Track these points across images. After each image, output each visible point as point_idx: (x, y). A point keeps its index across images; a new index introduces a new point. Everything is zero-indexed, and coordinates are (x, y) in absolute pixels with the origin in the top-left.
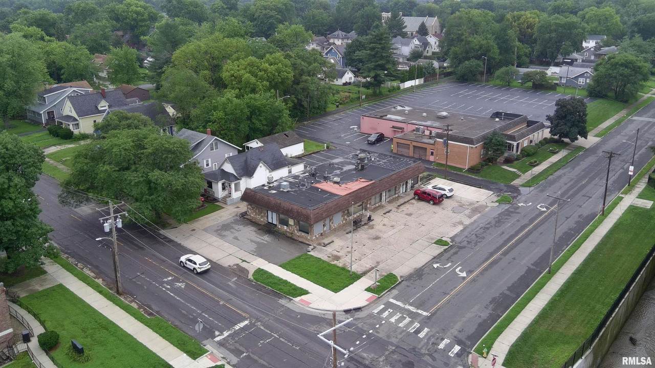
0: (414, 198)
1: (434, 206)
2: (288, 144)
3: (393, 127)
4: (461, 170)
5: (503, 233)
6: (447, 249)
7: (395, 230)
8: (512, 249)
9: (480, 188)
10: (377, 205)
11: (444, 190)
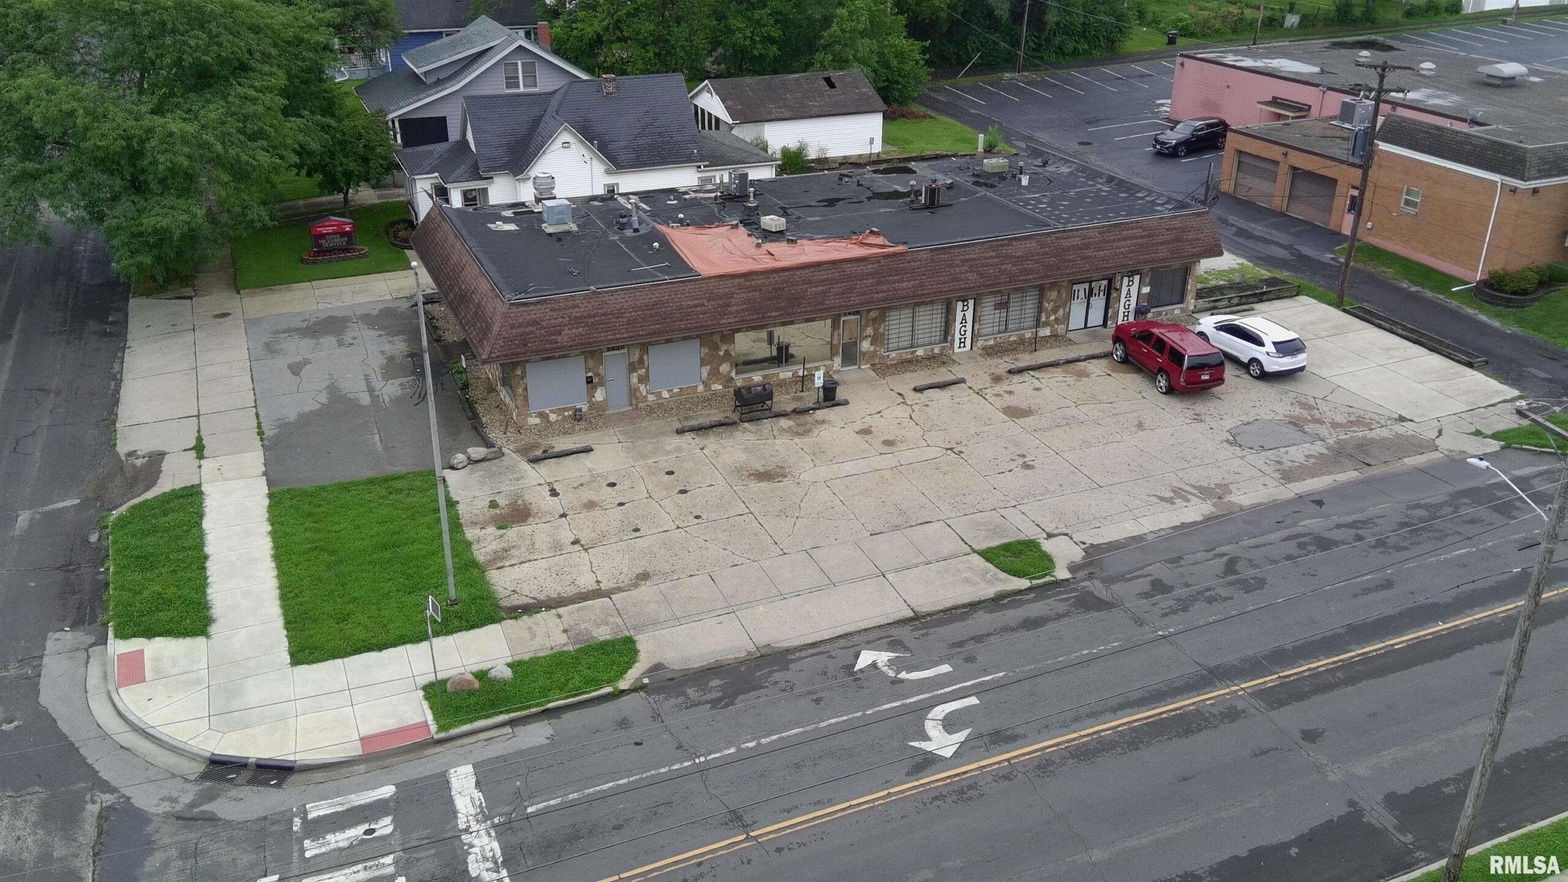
0: (1108, 355)
1: (1165, 400)
2: (815, 111)
3: (1275, 102)
4: (1445, 281)
5: (1388, 584)
6: (1019, 592)
7: (888, 461)
8: (1352, 680)
9: (1470, 365)
10: (920, 352)
11: (1257, 341)
